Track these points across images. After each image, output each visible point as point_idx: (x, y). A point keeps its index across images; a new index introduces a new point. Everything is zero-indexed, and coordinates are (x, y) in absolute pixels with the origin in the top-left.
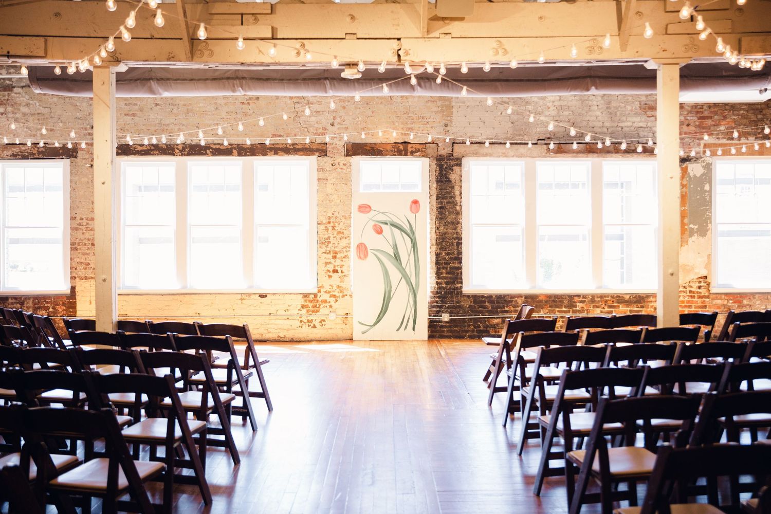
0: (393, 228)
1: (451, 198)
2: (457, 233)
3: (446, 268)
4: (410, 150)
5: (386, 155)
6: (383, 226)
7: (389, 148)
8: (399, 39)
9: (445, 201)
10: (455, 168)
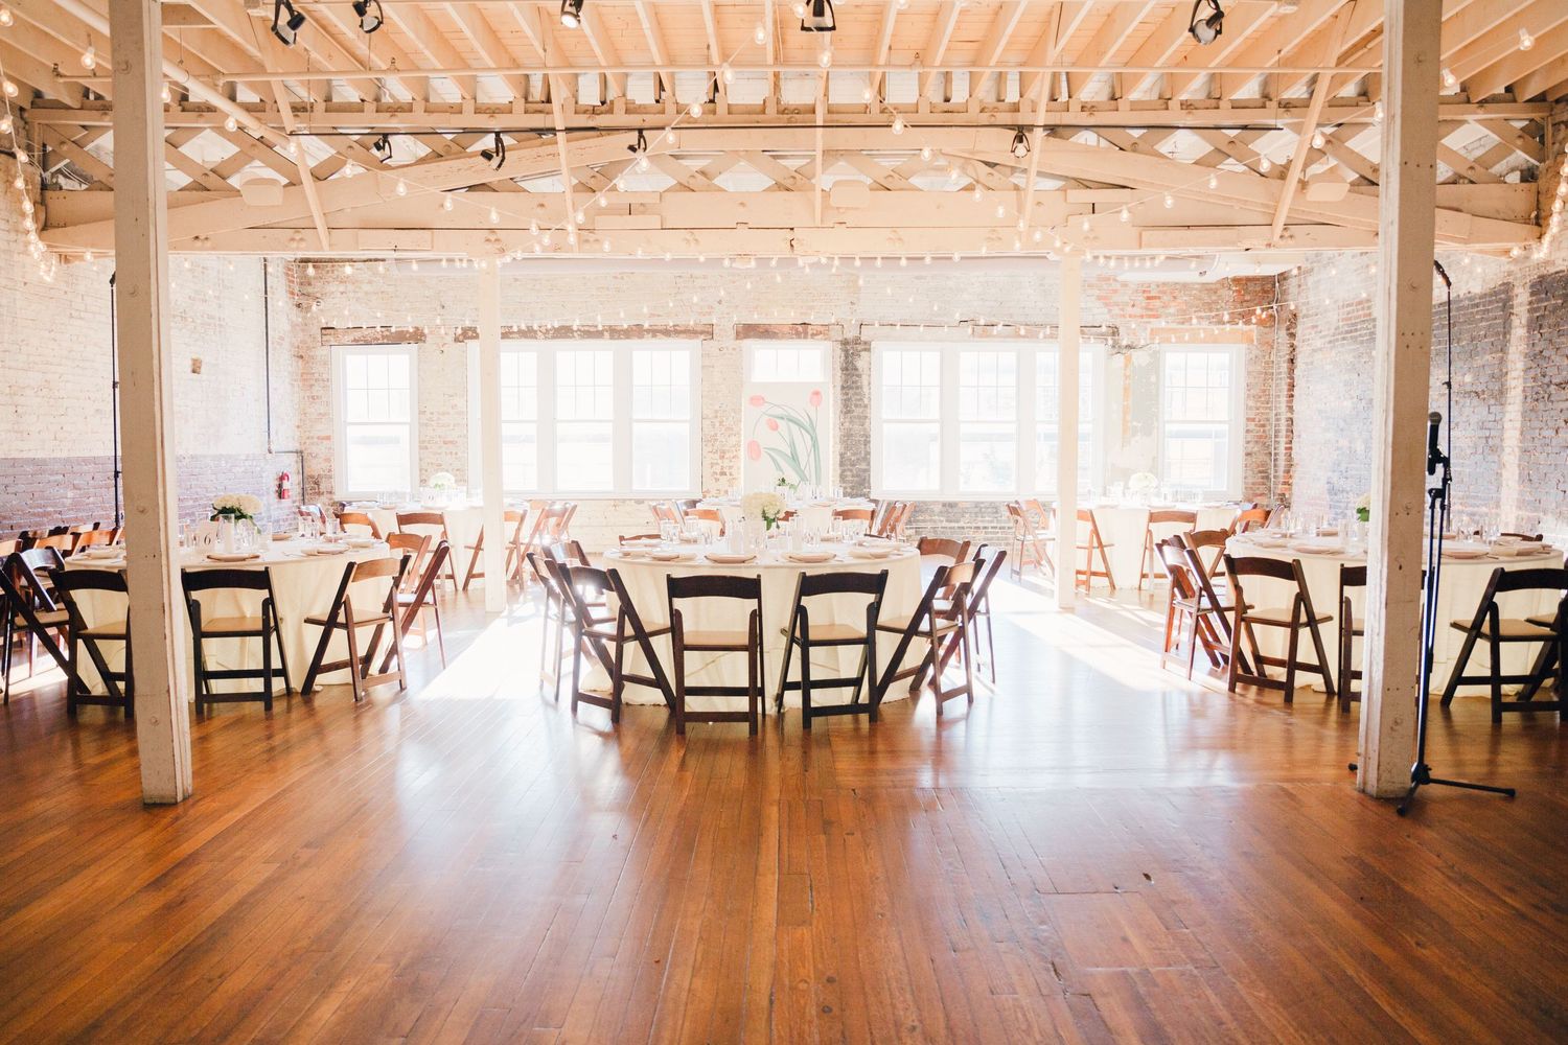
0: (790, 423)
1: (857, 388)
2: (865, 429)
3: (851, 471)
4: (810, 332)
5: (783, 338)
6: (778, 421)
7: (786, 330)
8: (792, 229)
9: (851, 392)
10: (862, 353)
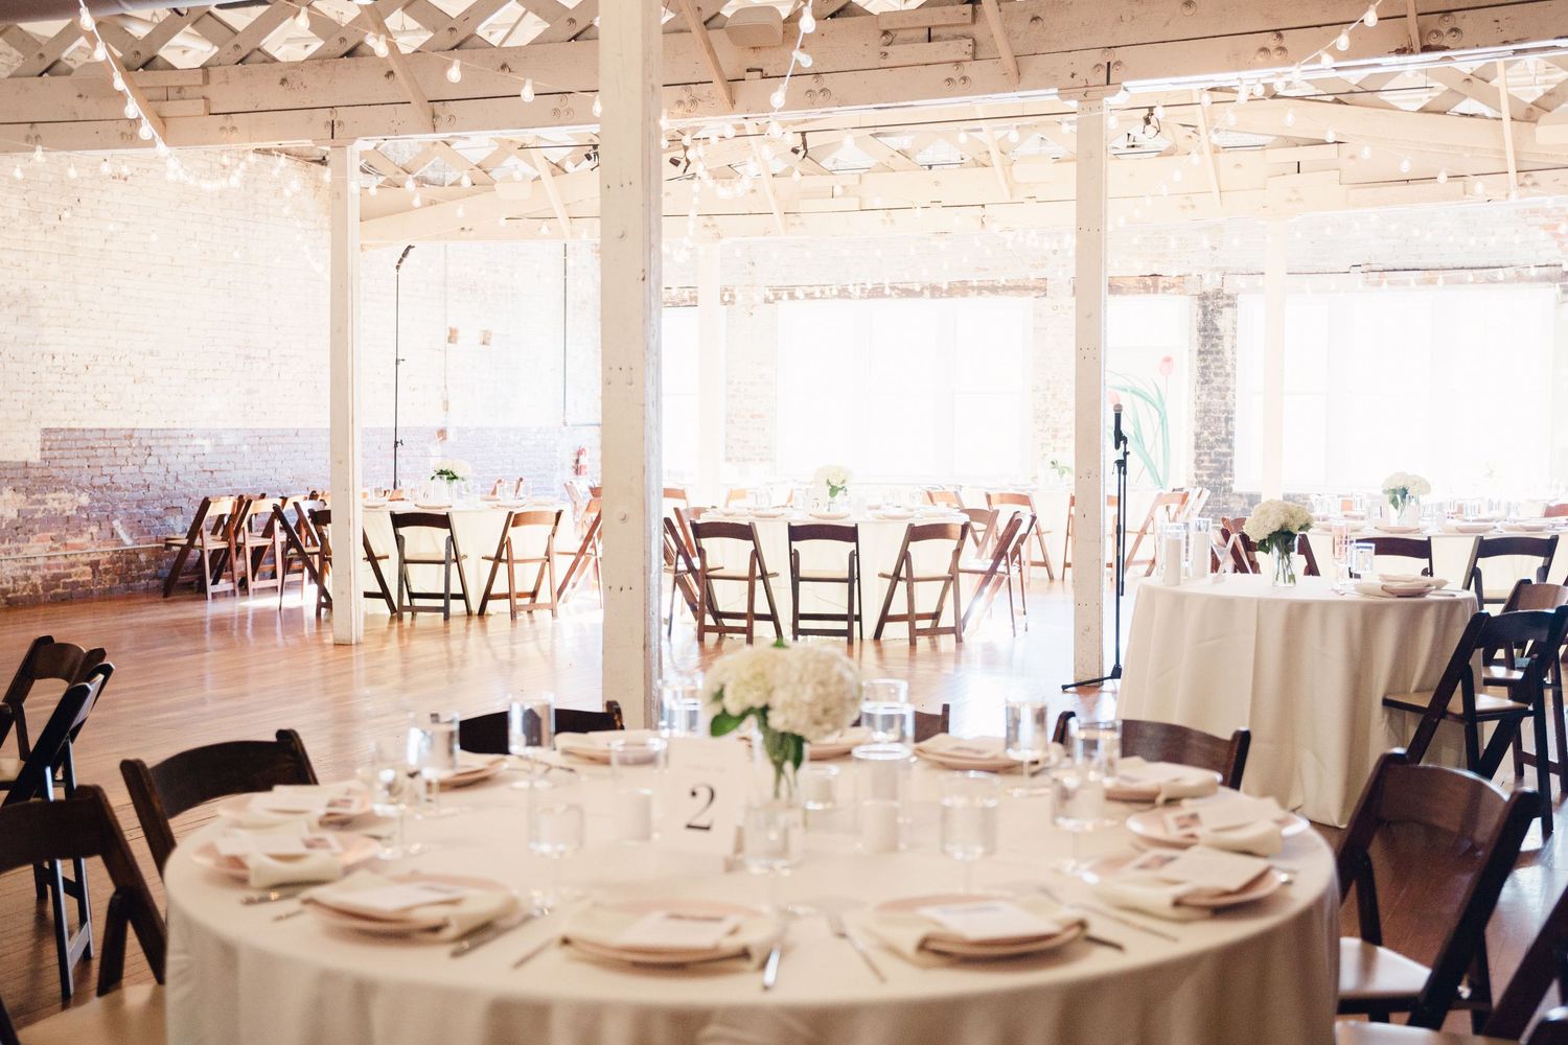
0: (1134, 396)
1: (1218, 353)
2: (1226, 404)
3: (1210, 454)
4: (1161, 285)
5: (1128, 293)
6: (1120, 393)
7: (1132, 283)
8: (983, 206)
9: (1210, 357)
10: (1225, 310)
